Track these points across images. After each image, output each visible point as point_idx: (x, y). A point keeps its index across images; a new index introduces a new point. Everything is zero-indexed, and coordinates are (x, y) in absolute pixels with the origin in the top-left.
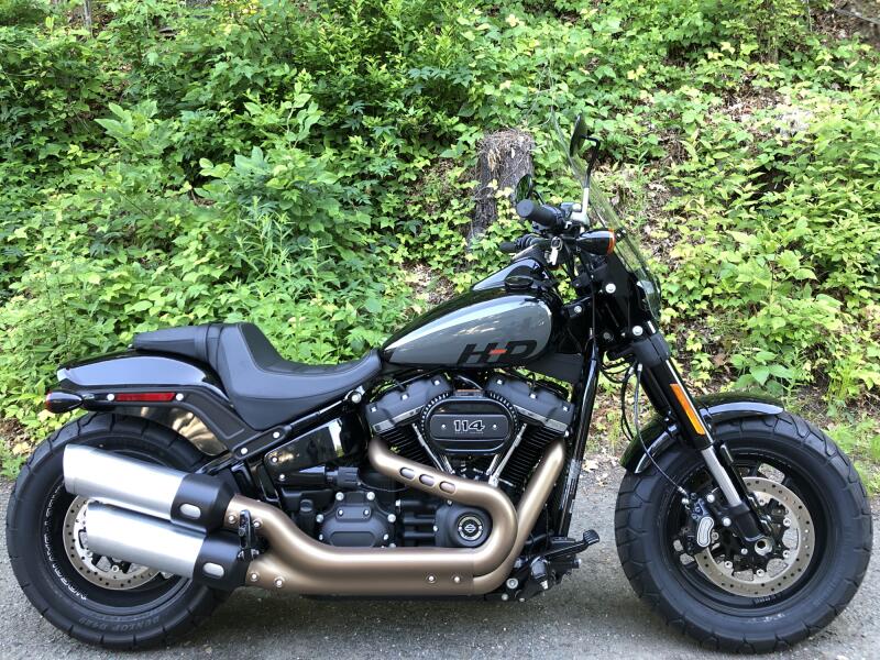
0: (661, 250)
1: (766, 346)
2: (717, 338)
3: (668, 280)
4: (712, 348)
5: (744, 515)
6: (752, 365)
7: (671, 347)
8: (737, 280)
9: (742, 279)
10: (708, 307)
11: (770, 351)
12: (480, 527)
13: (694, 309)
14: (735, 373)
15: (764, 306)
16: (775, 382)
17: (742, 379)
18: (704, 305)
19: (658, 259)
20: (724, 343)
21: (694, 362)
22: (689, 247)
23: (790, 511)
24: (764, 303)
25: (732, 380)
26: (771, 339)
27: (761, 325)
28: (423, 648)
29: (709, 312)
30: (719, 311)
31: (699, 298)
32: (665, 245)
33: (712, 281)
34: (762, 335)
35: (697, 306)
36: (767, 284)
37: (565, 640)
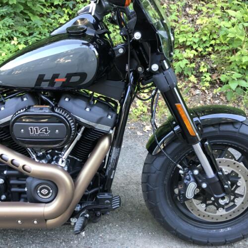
0: (193, 20)
1: (238, 71)
2: (215, 66)
3: (194, 35)
4: (212, 71)
5: (215, 183)
6: (230, 80)
7: (193, 69)
8: (227, 36)
9: (230, 35)
10: (212, 50)
11: (239, 73)
12: (51, 191)
13: (205, 51)
14: (222, 83)
15: (239, 50)
16: (240, 88)
17: (225, 87)
18: (210, 49)
19: (191, 25)
20: (218, 68)
21: (203, 77)
22: (206, 19)
23: (242, 177)
24: (239, 48)
25: (220, 86)
26: (241, 67)
27: (237, 60)
28: (33, 243)
29: (213, 52)
30: (217, 52)
31: (208, 45)
32: (195, 18)
33: (215, 36)
34: (237, 65)
35: (207, 50)
36: (243, 38)
37: (113, 237)
